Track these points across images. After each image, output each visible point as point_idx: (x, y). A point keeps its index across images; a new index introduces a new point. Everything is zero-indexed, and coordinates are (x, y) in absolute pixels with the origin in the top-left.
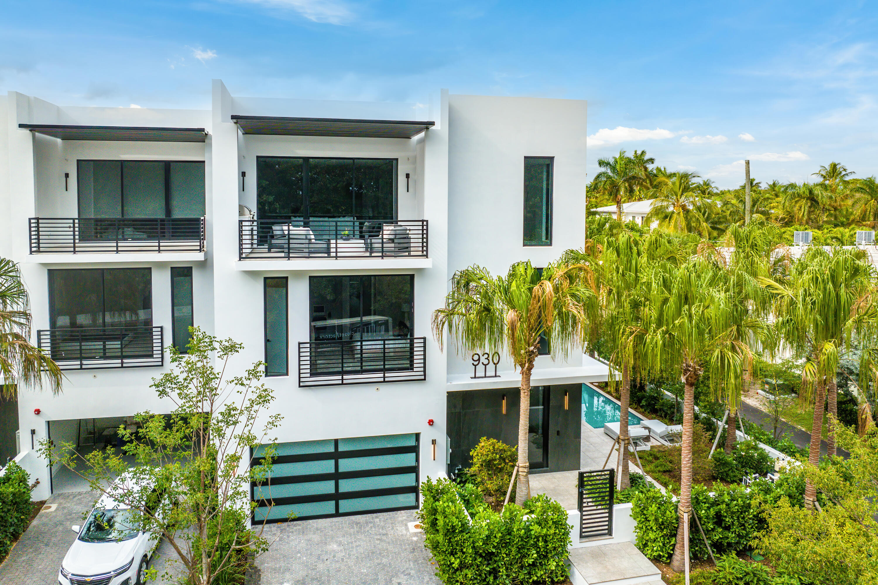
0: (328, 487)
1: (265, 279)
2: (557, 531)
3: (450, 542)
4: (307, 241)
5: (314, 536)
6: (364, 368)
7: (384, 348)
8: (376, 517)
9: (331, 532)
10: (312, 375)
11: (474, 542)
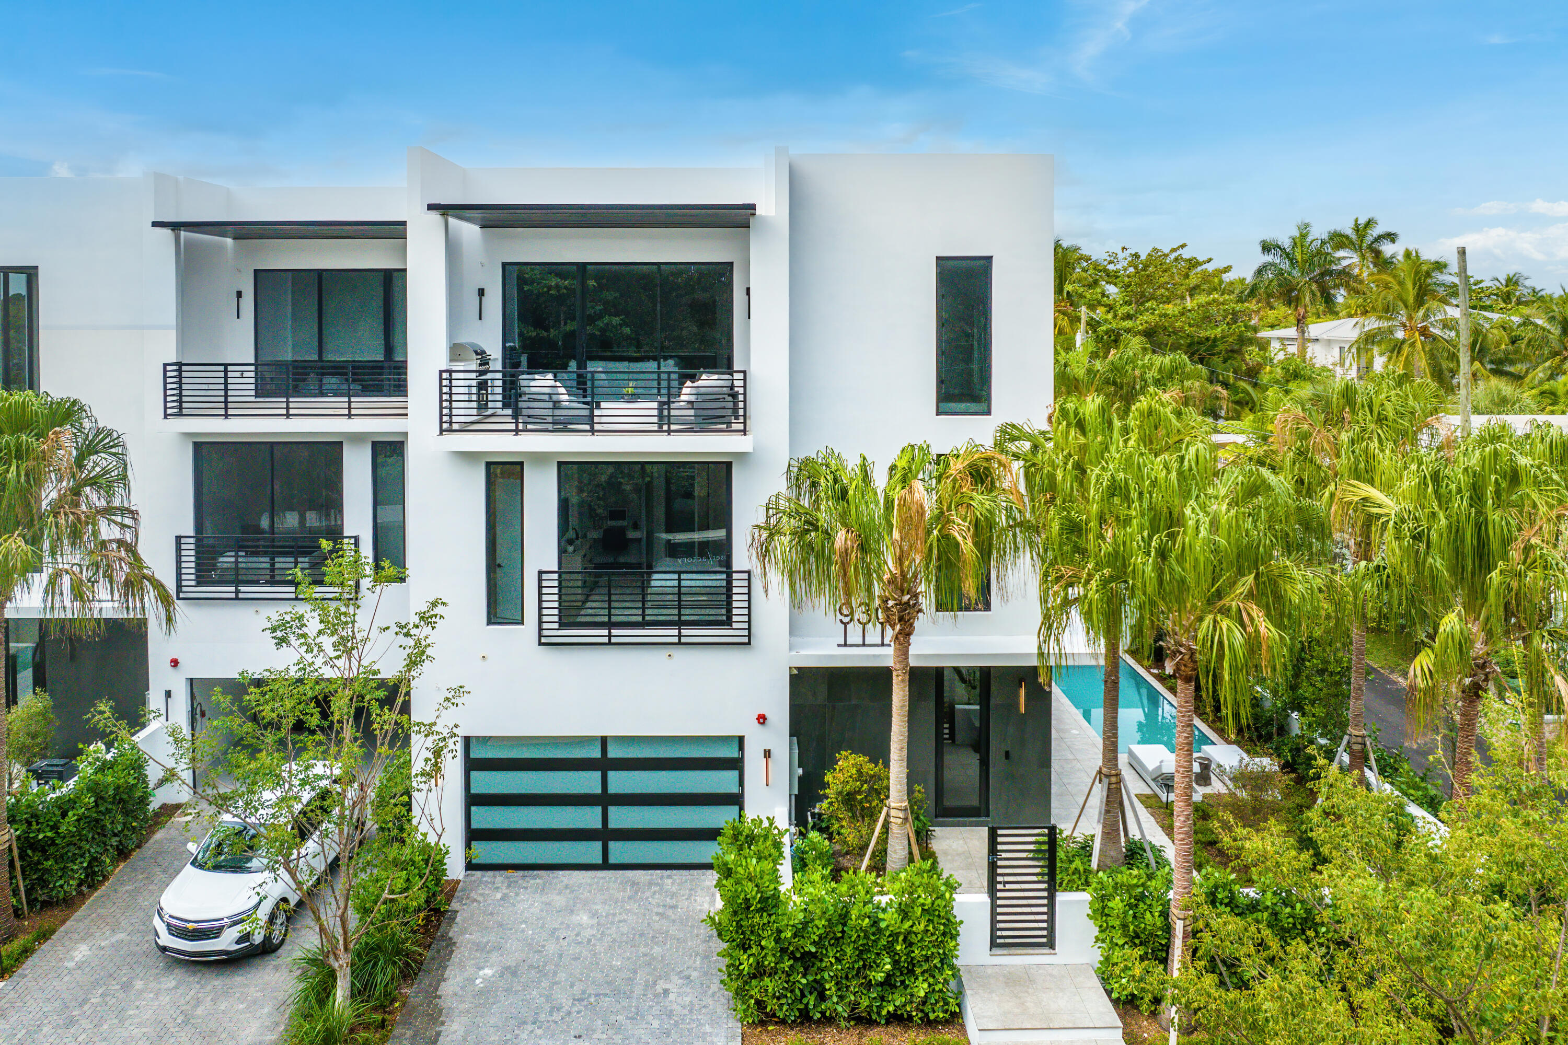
0: (589, 818)
1: (488, 464)
2: (930, 928)
3: (739, 926)
4: (550, 405)
5: (557, 898)
6: (647, 618)
7: (679, 586)
8: (669, 877)
9: (587, 894)
10: (562, 625)
11: (779, 931)
